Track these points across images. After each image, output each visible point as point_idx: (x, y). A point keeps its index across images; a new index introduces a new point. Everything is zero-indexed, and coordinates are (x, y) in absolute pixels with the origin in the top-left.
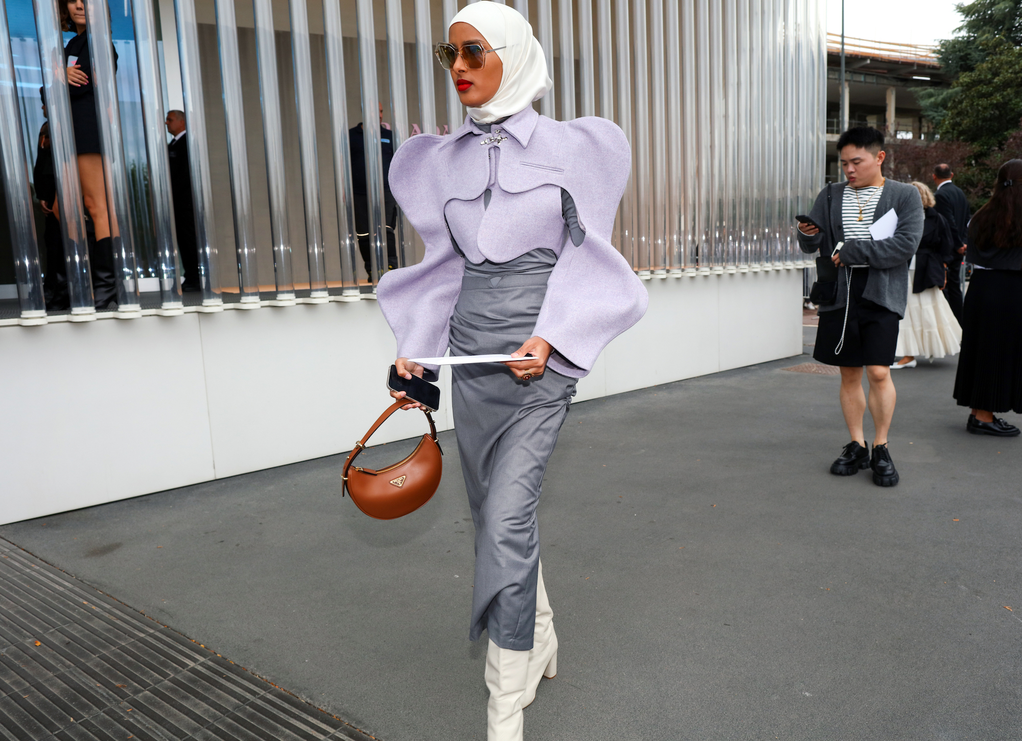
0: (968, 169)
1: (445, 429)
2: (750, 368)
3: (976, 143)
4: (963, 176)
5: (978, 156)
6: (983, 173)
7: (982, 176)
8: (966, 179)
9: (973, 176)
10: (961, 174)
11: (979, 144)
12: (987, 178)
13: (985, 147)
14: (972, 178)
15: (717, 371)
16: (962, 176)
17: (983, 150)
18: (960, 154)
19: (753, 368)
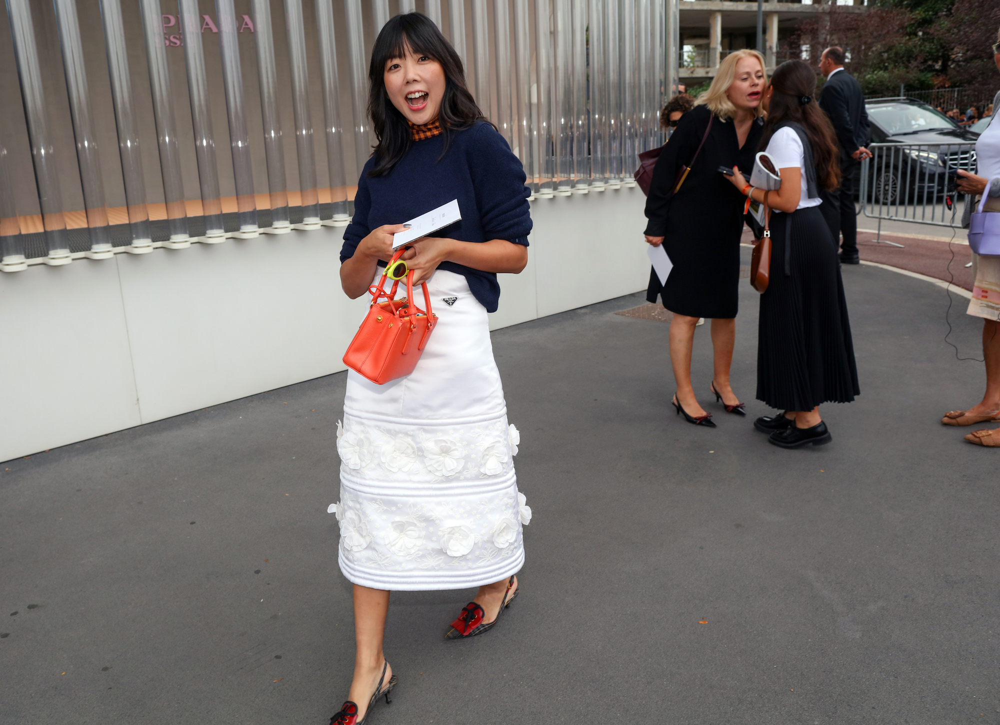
0: (910, 39)
1: (139, 424)
2: (579, 311)
3: (920, 8)
4: (904, 48)
5: (924, 23)
6: (926, 43)
7: (925, 46)
8: (906, 50)
9: (915, 47)
10: (902, 45)
11: (923, 10)
12: (931, 49)
13: (931, 13)
14: (914, 50)
15: (535, 318)
16: (902, 47)
17: (928, 17)
18: (898, 23)
19: (583, 311)
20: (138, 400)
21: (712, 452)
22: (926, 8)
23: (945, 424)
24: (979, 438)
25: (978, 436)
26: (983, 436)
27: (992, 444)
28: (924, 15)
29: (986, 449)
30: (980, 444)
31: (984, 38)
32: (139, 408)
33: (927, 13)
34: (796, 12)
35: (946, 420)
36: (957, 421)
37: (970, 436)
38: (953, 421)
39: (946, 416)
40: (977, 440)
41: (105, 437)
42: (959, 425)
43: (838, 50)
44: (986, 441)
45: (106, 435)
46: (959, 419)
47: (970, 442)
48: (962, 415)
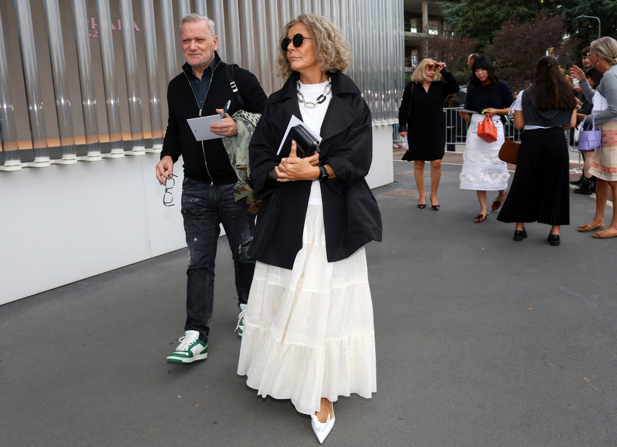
3: (477, 39)
13: (482, 41)
20: (150, 243)
21: (483, 248)
22: (480, 38)
23: (580, 231)
24: (598, 235)
25: (598, 234)
26: (600, 234)
27: (605, 237)
28: (479, 42)
29: (603, 239)
30: (600, 238)
31: (511, 56)
32: (150, 248)
33: (480, 41)
34: (410, 37)
35: (580, 229)
36: (585, 229)
37: (594, 235)
38: (583, 229)
39: (579, 227)
40: (598, 236)
41: (133, 265)
42: (586, 231)
43: (477, 56)
44: (602, 236)
45: (133, 264)
46: (586, 228)
47: (594, 237)
48: (586, 226)
